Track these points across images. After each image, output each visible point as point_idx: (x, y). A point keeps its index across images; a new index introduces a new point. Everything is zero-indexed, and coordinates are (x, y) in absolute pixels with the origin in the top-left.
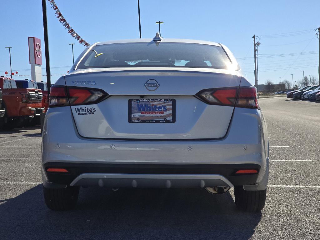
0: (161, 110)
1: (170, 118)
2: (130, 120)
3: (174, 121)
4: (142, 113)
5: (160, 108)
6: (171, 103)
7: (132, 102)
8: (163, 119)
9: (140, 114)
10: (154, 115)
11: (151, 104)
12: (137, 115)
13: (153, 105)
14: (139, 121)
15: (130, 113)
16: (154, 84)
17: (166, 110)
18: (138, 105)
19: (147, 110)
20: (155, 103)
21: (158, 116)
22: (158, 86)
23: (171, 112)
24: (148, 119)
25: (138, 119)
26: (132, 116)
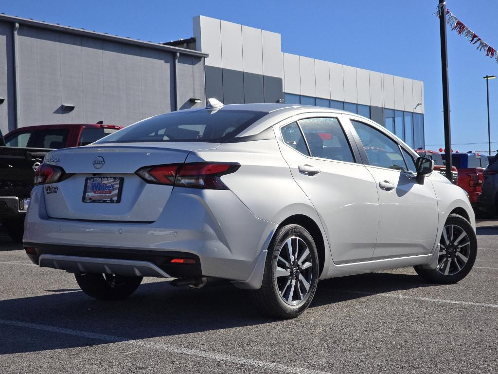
0: (110, 189)
1: (115, 199)
2: (84, 199)
3: (119, 201)
4: (95, 193)
5: (109, 187)
6: (118, 182)
7: (88, 181)
8: (109, 199)
9: (93, 194)
10: (104, 195)
11: (103, 182)
12: (90, 194)
13: (104, 183)
14: (91, 201)
15: (85, 192)
16: (100, 161)
17: (114, 189)
18: (92, 184)
19: (99, 190)
20: (105, 182)
21: (106, 196)
22: (103, 164)
23: (116, 192)
24: (98, 199)
25: (90, 199)
26: (86, 196)
